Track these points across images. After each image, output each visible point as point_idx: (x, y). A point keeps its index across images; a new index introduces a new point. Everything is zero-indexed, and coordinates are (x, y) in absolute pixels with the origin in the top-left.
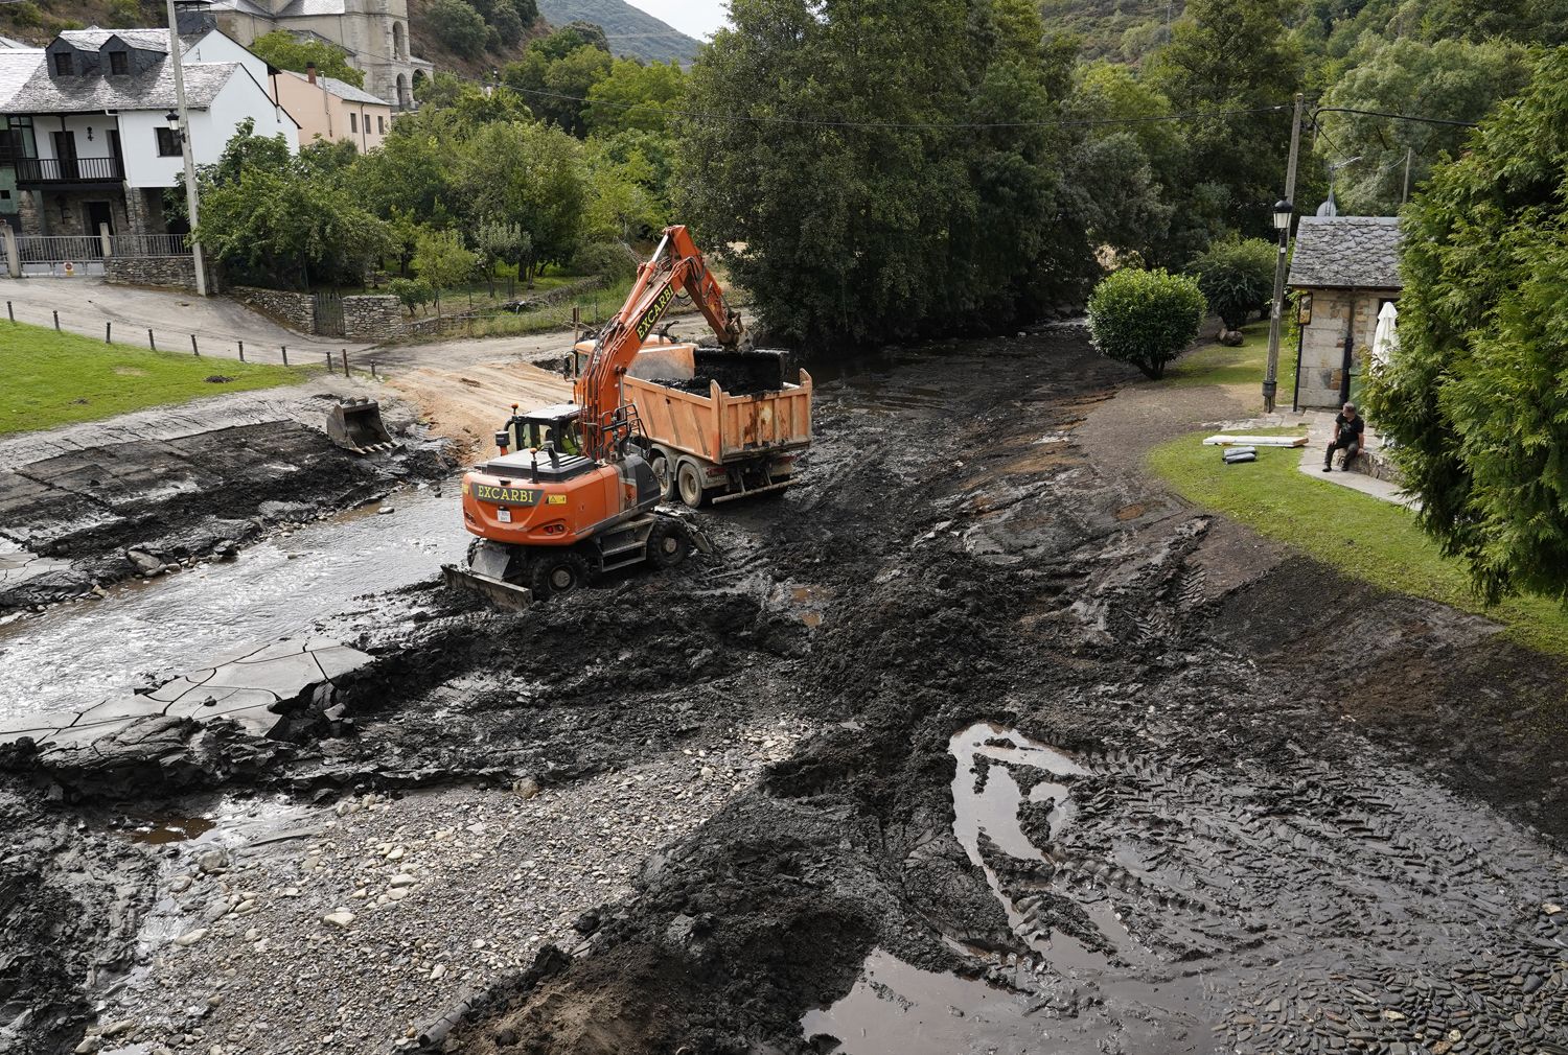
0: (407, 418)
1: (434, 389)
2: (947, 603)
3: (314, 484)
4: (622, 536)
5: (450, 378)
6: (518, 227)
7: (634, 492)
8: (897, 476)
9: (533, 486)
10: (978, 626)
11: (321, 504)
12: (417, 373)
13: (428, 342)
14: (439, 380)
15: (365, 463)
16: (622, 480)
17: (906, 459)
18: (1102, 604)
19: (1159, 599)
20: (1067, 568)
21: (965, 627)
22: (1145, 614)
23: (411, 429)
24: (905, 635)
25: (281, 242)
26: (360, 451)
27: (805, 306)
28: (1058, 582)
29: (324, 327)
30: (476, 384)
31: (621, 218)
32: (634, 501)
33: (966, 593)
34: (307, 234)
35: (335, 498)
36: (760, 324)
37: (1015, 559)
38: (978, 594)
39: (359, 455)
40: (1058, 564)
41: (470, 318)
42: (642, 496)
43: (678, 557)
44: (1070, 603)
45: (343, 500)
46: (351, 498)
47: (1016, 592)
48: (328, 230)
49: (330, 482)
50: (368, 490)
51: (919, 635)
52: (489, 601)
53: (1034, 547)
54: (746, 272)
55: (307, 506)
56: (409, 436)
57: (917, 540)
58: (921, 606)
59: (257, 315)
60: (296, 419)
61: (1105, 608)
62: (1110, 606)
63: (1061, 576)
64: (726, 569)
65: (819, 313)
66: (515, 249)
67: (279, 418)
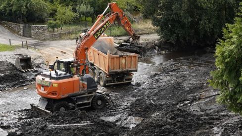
0: (41, 62)
1: (52, 54)
2: (170, 124)
3: (7, 80)
4: (83, 98)
5: (58, 51)
6: (89, 6)
7: (86, 86)
8: (184, 87)
9: (50, 81)
10: (178, 132)
11: (7, 85)
12: (48, 49)
13: (56, 40)
14: (54, 51)
15: (24, 75)
16: (81, 82)
17: (190, 82)
18: (222, 128)
19: (239, 128)
20: (217, 117)
21: (172, 131)
22: (234, 132)
23: (41, 66)
24: (152, 132)
25: (14, 8)
26: (24, 71)
27: (175, 33)
28: (212, 121)
29: (26, 34)
30: (65, 53)
31: (128, 4)
32: (86, 89)
33: (178, 122)
34: (22, 6)
35: (12, 84)
36: (161, 38)
37: (202, 113)
38: (182, 122)
39: (23, 72)
40: (215, 115)
41: (70, 33)
42: (89, 87)
43: (102, 106)
44: (213, 127)
45: (14, 85)
46: (17, 84)
47: (197, 123)
48: (28, 5)
49: (12, 79)
50: (23, 82)
51: (156, 132)
52: (41, 115)
53: (210, 110)
54: (157, 21)
55: (3, 86)
56: (40, 68)
57: (178, 106)
58: (160, 124)
59: (7, 30)
60: (8, 61)
61: (223, 130)
62: (225, 129)
63: (214, 119)
64: (116, 111)
65: (179, 35)
66: (88, 13)
67: (3, 60)
